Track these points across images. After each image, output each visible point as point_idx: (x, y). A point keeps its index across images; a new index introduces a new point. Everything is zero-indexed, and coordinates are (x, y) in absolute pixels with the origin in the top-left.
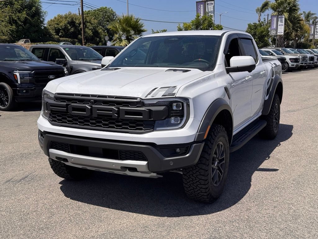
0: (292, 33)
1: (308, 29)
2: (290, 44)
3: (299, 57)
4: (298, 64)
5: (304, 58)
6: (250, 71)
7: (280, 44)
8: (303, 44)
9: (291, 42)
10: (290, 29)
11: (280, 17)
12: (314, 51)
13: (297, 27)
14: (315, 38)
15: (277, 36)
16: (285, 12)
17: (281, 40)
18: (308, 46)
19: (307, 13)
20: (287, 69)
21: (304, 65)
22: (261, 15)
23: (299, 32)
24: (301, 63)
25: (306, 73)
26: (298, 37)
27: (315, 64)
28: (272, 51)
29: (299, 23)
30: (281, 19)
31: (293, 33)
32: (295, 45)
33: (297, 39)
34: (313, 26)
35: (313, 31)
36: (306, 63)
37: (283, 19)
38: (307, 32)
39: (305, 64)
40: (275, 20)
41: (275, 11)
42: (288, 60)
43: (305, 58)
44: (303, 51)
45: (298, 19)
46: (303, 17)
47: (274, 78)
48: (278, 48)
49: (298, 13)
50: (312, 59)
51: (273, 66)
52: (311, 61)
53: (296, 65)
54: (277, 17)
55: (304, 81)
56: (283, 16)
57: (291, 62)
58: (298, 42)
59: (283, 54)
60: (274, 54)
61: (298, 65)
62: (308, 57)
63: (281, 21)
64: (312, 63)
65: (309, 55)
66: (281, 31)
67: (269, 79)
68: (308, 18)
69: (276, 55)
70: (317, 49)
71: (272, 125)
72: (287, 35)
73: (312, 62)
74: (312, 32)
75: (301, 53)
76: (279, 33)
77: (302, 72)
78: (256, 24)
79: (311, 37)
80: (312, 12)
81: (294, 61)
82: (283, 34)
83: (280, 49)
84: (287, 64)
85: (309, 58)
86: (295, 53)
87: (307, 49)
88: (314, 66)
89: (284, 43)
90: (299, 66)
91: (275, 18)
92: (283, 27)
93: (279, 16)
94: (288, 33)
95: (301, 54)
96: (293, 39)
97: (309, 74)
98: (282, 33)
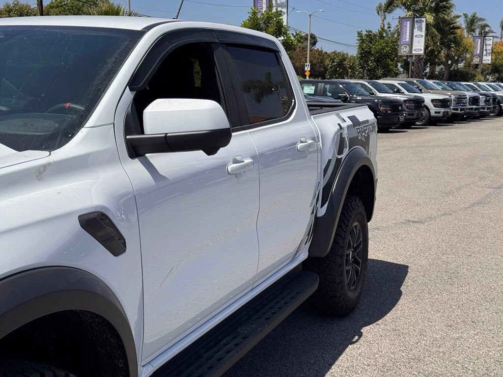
0: (439, 52)
1: (469, 45)
2: (437, 73)
3: (451, 97)
4: (447, 110)
5: (460, 99)
6: (211, 151)
7: (418, 72)
8: (461, 72)
9: (438, 69)
10: (436, 43)
11: (417, 21)
12: (479, 86)
13: (450, 40)
14: (483, 62)
15: (412, 56)
16: (426, 12)
17: (420, 65)
18: (470, 76)
19: (469, 16)
20: (426, 119)
21: (459, 112)
22: (385, 18)
23: (452, 49)
24: (454, 109)
25: (462, 128)
26: (451, 60)
27: (481, 110)
28: (399, 84)
29: (453, 33)
30: (419, 24)
31: (442, 52)
32: (445, 75)
33: (450, 62)
34: (479, 40)
35: (479, 48)
36: (464, 109)
37: (424, 25)
38: (467, 50)
39: (461, 110)
40: (408, 25)
41: (409, 9)
42: (428, 102)
43: (462, 98)
44: (458, 86)
45: (452, 26)
46: (461, 22)
47: (343, 156)
48: (411, 79)
49: (453, 14)
50: (475, 100)
51: (344, 125)
52: (473, 105)
53: (444, 112)
54: (411, 20)
55: (456, 145)
56: (424, 19)
57: (435, 106)
58: (451, 69)
59: (421, 90)
60: (403, 90)
61: (448, 112)
62: (468, 97)
63: (420, 29)
64: (476, 109)
65: (469, 94)
66: (419, 47)
67: (330, 161)
68: (472, 25)
69: (406, 93)
70: (486, 81)
71: (340, 283)
72: (430, 56)
73: (474, 107)
74: (479, 50)
75: (454, 90)
76: (415, 50)
77: (456, 125)
78: (371, 32)
79: (476, 61)
80: (478, 15)
81: (440, 104)
82: (422, 52)
83: (415, 81)
84: (426, 110)
85: (469, 100)
86: (442, 89)
87: (468, 81)
88: (478, 115)
89: (425, 70)
90: (450, 113)
91: (408, 23)
92: (423, 39)
93: (416, 19)
94: (432, 51)
95: (455, 92)
96: (442, 63)
97: (467, 131)
98: (421, 50)
